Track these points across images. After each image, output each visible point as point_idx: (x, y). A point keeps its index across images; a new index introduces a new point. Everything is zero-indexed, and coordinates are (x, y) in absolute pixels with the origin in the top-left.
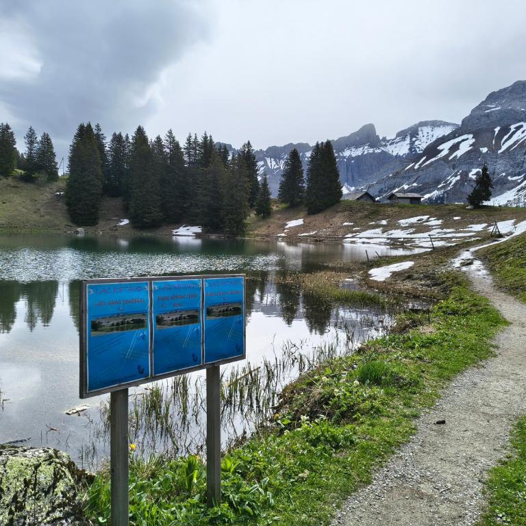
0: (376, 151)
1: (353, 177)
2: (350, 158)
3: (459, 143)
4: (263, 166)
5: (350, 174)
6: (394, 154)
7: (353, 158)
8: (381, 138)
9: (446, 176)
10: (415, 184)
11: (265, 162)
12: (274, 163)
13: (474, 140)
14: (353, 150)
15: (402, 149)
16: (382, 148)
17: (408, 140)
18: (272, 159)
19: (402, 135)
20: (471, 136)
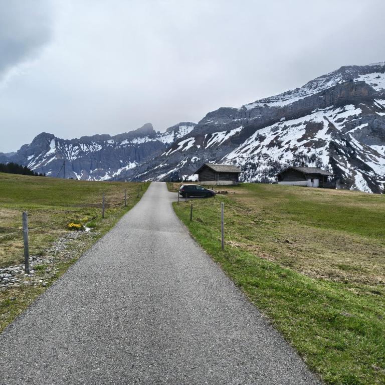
0: (153, 141)
1: (139, 157)
2: (137, 145)
3: (188, 142)
4: (78, 149)
5: (137, 154)
6: (165, 142)
7: (139, 145)
8: (156, 132)
9: (181, 160)
10: (166, 164)
11: (80, 146)
12: (85, 147)
13: (195, 141)
14: (139, 139)
15: (169, 139)
16: (157, 138)
17: (173, 135)
18: (85, 145)
19: (170, 130)
20: (193, 138)
